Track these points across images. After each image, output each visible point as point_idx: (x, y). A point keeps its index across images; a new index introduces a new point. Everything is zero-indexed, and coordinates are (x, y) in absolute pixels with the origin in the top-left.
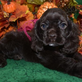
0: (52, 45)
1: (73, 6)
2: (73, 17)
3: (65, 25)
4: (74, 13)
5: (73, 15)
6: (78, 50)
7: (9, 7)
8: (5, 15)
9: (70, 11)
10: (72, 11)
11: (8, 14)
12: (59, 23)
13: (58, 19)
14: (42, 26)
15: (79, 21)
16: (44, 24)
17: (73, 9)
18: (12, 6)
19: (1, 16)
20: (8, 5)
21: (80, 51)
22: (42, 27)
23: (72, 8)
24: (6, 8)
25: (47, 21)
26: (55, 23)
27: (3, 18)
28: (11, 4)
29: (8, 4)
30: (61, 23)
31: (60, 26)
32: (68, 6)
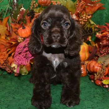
0: (54, 46)
1: (90, 28)
2: (90, 40)
3: (68, 25)
4: (91, 36)
5: (90, 37)
6: (95, 78)
7: (24, 31)
8: (20, 40)
9: (86, 33)
10: (89, 34)
11: (23, 39)
12: (62, 22)
13: (62, 18)
14: (43, 24)
15: (97, 44)
16: (46, 22)
17: (90, 31)
18: (28, 31)
19: (15, 41)
20: (23, 30)
21: (97, 79)
22: (42, 26)
23: (88, 30)
24: (21, 33)
25: (50, 19)
26: (58, 22)
27: (17, 42)
28: (26, 29)
29: (23, 28)
30: (64, 22)
31: (63, 26)
32: (85, 28)
